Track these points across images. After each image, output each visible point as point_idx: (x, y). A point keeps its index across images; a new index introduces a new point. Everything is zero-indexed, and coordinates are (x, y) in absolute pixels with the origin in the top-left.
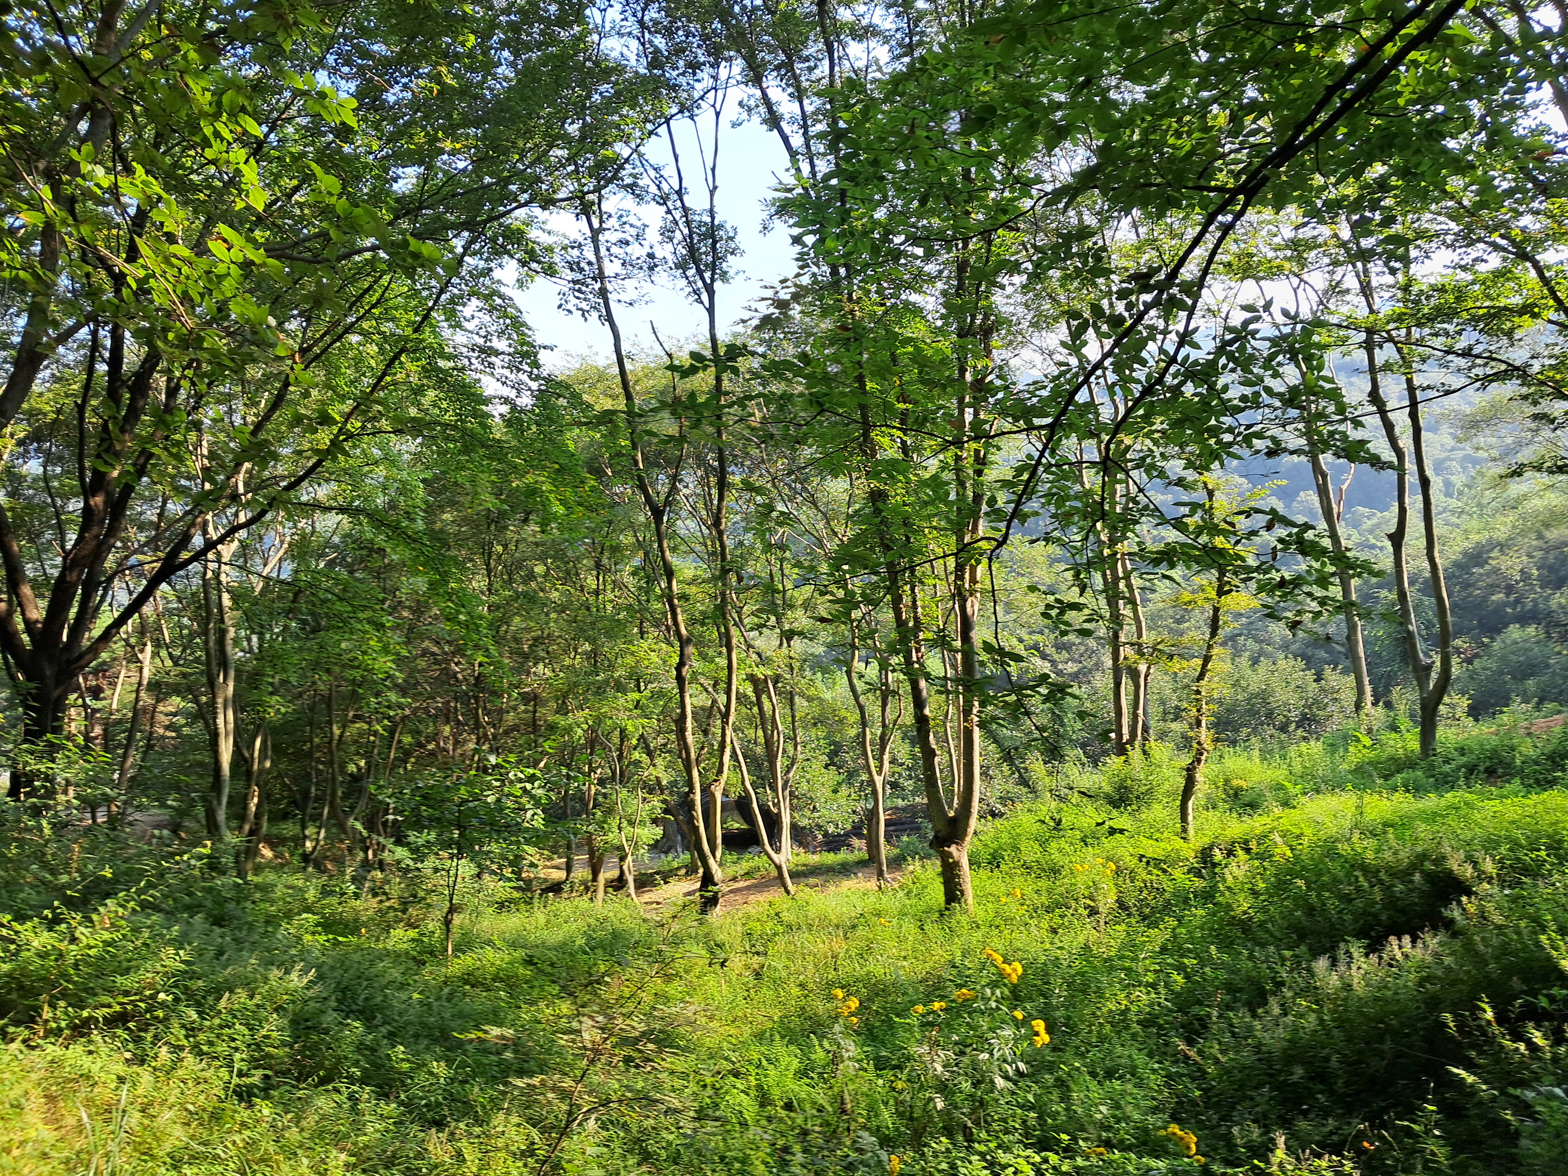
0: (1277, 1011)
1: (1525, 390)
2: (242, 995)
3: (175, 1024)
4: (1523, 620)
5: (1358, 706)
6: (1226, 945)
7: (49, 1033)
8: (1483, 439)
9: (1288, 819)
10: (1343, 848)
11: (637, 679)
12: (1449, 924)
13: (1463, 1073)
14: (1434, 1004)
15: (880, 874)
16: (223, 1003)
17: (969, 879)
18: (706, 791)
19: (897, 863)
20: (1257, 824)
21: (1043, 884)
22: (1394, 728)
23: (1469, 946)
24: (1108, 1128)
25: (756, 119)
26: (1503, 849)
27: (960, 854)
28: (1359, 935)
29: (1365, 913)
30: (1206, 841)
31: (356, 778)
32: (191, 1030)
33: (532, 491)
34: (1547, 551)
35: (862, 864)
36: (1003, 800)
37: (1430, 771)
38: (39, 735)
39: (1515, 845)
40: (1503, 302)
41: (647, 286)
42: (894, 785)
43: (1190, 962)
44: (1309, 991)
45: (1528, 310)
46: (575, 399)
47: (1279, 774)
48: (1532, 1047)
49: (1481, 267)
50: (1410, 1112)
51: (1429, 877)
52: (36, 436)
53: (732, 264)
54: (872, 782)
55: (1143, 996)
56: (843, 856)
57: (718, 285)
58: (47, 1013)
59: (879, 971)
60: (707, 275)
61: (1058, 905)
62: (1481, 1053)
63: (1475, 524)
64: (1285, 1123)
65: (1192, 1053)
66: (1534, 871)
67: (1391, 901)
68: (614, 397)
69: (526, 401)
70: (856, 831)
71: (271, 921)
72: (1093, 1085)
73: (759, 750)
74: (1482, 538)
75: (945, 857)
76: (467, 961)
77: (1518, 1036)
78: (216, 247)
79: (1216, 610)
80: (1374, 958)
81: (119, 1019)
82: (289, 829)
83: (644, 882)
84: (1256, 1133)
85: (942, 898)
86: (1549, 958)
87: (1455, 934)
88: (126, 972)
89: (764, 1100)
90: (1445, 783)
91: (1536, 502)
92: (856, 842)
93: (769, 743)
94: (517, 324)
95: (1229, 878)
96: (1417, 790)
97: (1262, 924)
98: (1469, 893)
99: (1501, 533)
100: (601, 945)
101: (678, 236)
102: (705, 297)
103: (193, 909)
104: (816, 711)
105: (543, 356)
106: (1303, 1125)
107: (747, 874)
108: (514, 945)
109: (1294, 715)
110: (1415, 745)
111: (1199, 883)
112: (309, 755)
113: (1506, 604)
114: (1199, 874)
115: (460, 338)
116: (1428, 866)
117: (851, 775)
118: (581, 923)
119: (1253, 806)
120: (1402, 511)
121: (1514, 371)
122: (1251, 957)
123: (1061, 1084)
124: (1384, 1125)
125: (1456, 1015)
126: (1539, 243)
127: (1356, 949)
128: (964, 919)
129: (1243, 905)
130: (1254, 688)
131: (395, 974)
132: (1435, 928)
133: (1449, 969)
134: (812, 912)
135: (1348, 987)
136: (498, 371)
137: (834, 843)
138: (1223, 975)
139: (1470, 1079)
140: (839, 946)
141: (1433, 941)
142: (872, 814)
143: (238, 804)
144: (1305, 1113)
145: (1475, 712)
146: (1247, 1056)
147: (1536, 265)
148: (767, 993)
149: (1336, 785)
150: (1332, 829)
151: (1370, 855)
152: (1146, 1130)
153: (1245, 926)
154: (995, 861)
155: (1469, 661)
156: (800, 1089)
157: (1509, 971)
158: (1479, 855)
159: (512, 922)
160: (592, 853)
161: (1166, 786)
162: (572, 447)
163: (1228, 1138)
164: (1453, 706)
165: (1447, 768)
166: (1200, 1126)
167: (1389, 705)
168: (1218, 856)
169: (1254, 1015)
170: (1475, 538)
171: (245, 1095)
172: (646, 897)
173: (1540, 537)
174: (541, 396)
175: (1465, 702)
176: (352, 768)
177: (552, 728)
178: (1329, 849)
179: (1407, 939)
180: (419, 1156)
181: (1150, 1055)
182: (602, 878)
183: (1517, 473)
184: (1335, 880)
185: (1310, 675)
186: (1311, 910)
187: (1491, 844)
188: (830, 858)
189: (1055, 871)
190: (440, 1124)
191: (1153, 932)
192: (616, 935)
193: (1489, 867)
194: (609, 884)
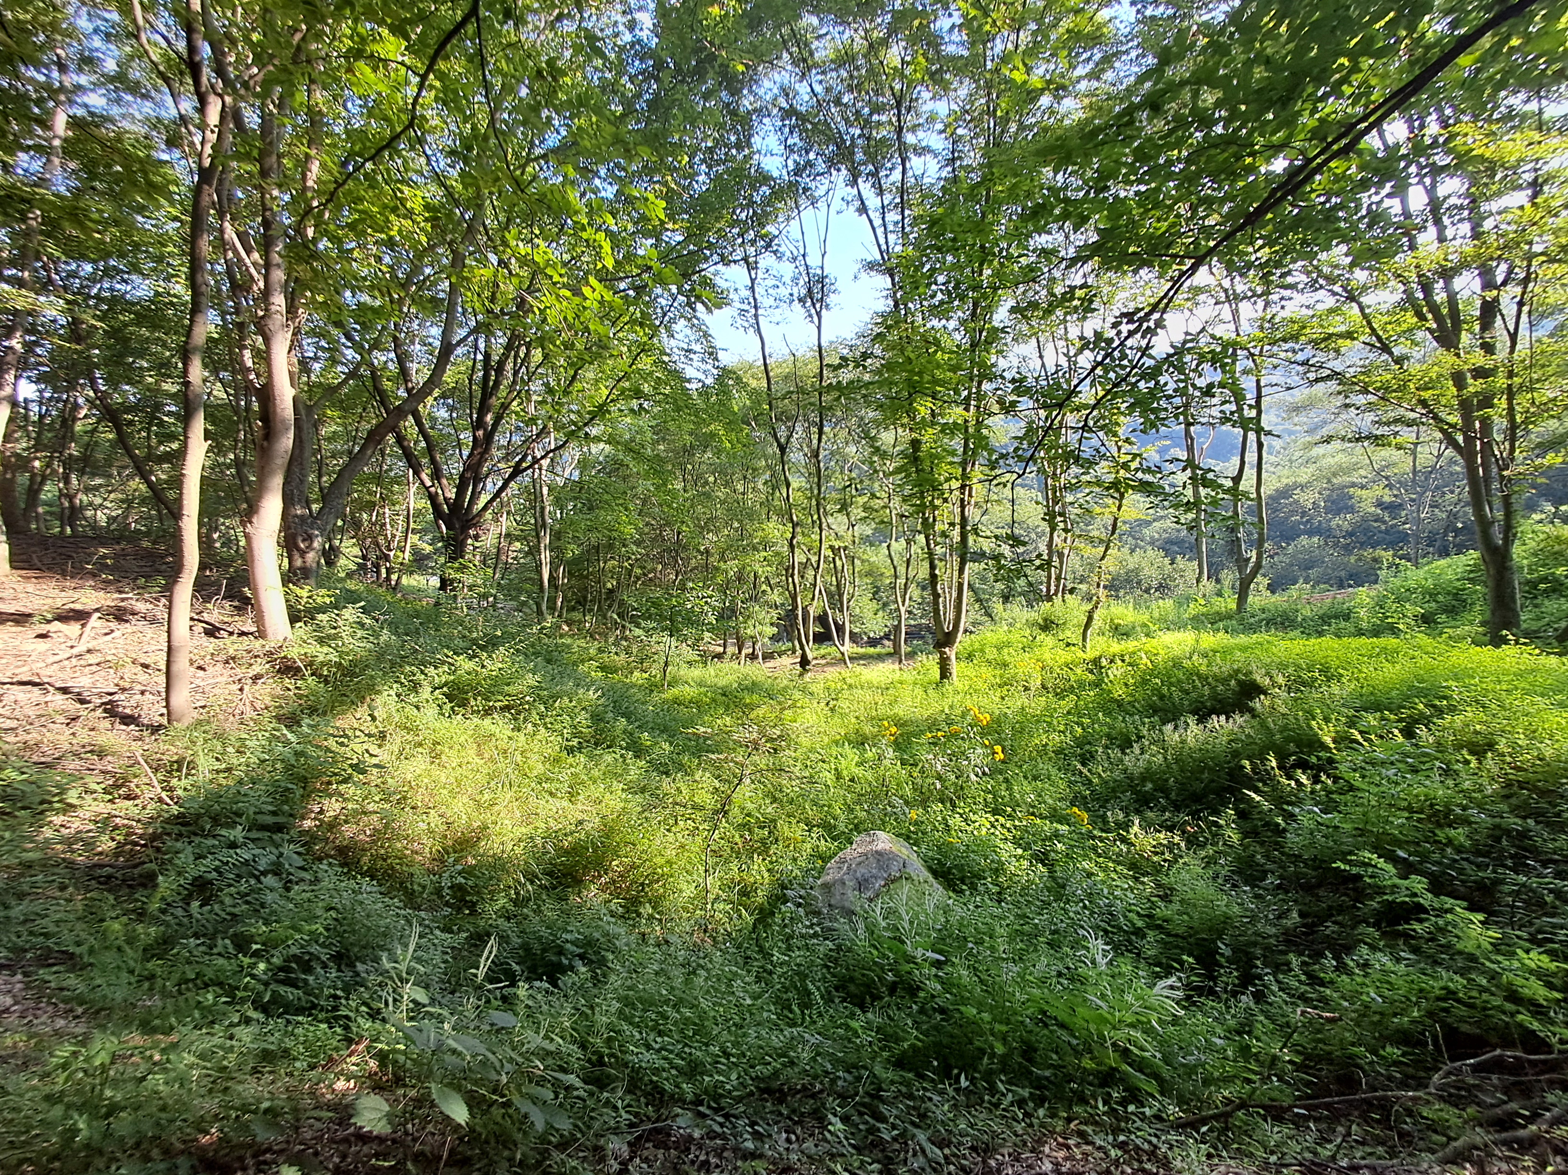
0: (1138, 751)
1: (1340, 388)
2: (566, 699)
3: (534, 712)
4: (1310, 533)
5: (1198, 581)
6: (1108, 713)
7: (473, 712)
8: (1302, 418)
9: (1151, 644)
10: (1187, 663)
11: (766, 544)
12: (1251, 711)
13: (1253, 795)
14: (1236, 755)
15: (900, 662)
16: (557, 704)
17: (955, 667)
18: (805, 610)
19: (911, 655)
20: (1130, 645)
21: (998, 672)
22: (1219, 594)
23: (1263, 725)
24: (1034, 807)
25: (852, 209)
26: (1291, 670)
27: (951, 652)
28: (1194, 712)
29: (1196, 701)
30: (1098, 654)
31: (611, 591)
32: (542, 717)
33: (713, 435)
34: (1332, 491)
35: (889, 655)
36: (974, 624)
37: (1241, 622)
38: (455, 559)
39: (1298, 667)
40: (1331, 330)
41: (788, 312)
42: (910, 612)
43: (1086, 721)
44: (1161, 742)
45: (1349, 335)
46: (739, 380)
47: (1145, 618)
48: (1299, 783)
49: (1319, 306)
50: (1217, 813)
51: (1240, 683)
52: (444, 396)
53: (832, 299)
54: (898, 610)
55: (1056, 738)
56: (878, 649)
57: (824, 312)
58: (473, 703)
59: (901, 713)
60: (818, 306)
61: (1006, 684)
62: (1265, 784)
63: (1286, 472)
64: (1138, 812)
65: (1085, 771)
66: (1309, 684)
67: (1214, 696)
68: (758, 379)
69: (709, 381)
70: (887, 636)
71: (575, 664)
72: (1025, 783)
73: (833, 588)
74: (1290, 481)
75: (942, 653)
76: (675, 691)
77: (1289, 778)
78: (586, 291)
79: (1116, 519)
80: (1201, 726)
81: (506, 708)
82: (576, 616)
83: (767, 657)
84: (1121, 816)
85: (938, 677)
86: (1316, 735)
87: (1254, 716)
88: (508, 684)
89: (839, 776)
90: (1252, 629)
91: (1332, 461)
92: (886, 642)
93: (838, 586)
94: (706, 335)
95: (1112, 677)
96: (1234, 632)
97: (1129, 703)
98: (1265, 693)
99: (1303, 480)
100: (747, 688)
101: (802, 282)
102: (816, 319)
103: (537, 654)
104: (867, 568)
105: (721, 355)
106: (1150, 814)
107: (823, 657)
108: (700, 685)
109: (1155, 583)
110: (1234, 606)
111: (1091, 677)
112: (587, 577)
113: (1300, 523)
114: (1091, 672)
115: (673, 342)
116: (1241, 677)
117: (885, 605)
118: (734, 677)
119: (1127, 635)
120: (1243, 463)
121: (1335, 375)
122: (1124, 721)
123: (1006, 780)
124: (1200, 819)
125: (1252, 763)
126: (1364, 289)
127: (1191, 720)
128: (950, 688)
129: (1119, 692)
130: (1131, 566)
131: (639, 696)
132: (1242, 713)
133: (1248, 736)
134: (863, 678)
135: (1183, 742)
136: (695, 364)
137: (873, 642)
138: (1106, 729)
139: (1258, 798)
140: (879, 699)
141: (1239, 719)
142: (897, 628)
143: (552, 601)
144: (1151, 809)
145: (1272, 588)
146: (1117, 775)
147: (1360, 304)
148: (837, 720)
149: (1179, 625)
150: (1177, 652)
151: (1203, 668)
152: (1055, 810)
153: (1119, 704)
154: (970, 657)
155: (1272, 557)
156: (858, 772)
157: (1288, 740)
158: (1274, 673)
159: (696, 673)
160: (738, 639)
161: (1075, 621)
162: (736, 409)
163: (1104, 818)
164: (1258, 584)
165: (1252, 620)
166: (1088, 810)
167: (1218, 581)
168: (1104, 662)
169: (1124, 753)
170: (1285, 481)
171: (570, 751)
172: (768, 665)
173: (1329, 481)
174: (719, 379)
175: (1267, 581)
176: (609, 586)
177: (717, 569)
178: (1177, 664)
179: (1223, 718)
180: (657, 788)
181: (1059, 770)
182: (743, 652)
183: (1328, 440)
184: (1179, 681)
185: (1167, 561)
186: (1162, 697)
187: (1282, 667)
188: (871, 650)
189: (1005, 665)
190: (667, 774)
191: (1062, 703)
192: (754, 683)
193: (1281, 680)
194: (747, 656)
